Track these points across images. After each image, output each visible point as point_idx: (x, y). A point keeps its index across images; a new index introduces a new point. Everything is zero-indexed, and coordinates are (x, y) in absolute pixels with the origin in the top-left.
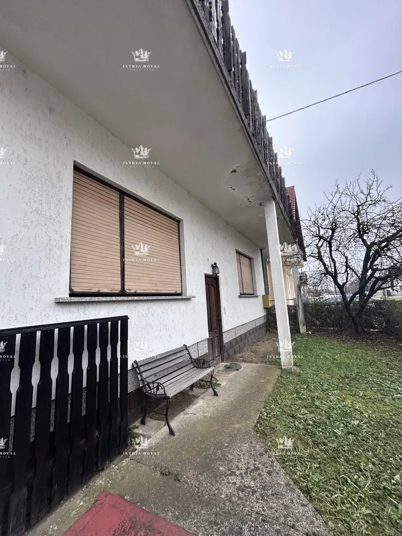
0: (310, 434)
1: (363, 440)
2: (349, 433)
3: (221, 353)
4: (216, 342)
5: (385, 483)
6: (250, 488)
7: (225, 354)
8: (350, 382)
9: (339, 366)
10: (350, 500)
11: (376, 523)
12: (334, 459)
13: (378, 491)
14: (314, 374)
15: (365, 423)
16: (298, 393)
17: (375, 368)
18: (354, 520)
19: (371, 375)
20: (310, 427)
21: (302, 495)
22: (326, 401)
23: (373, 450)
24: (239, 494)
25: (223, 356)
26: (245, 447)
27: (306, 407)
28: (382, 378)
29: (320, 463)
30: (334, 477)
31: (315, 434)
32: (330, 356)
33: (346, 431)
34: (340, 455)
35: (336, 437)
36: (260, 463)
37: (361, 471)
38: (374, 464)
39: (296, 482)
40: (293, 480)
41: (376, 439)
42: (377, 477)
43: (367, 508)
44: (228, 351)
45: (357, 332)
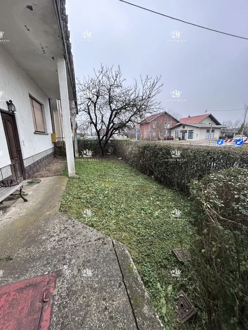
0: (89, 203)
1: (110, 198)
2: (105, 197)
3: (23, 174)
4: (17, 168)
5: (119, 210)
6: (64, 237)
7: (27, 175)
8: (102, 177)
9: (97, 171)
10: (109, 220)
11: (117, 223)
12: (100, 209)
13: (117, 213)
14: (87, 177)
15: (110, 191)
16: (80, 187)
17: (111, 169)
18: (110, 226)
19: (110, 172)
20: (89, 200)
21: (90, 228)
22: (94, 187)
23: (114, 200)
24: (59, 244)
25: (25, 176)
26: (56, 221)
27: (85, 192)
28: (114, 173)
29: (95, 213)
30: (102, 215)
31: (91, 202)
32: (92, 167)
33: (103, 197)
34: (103, 206)
35: (100, 200)
36: (67, 225)
37: (111, 209)
38: (114, 205)
39: (87, 224)
40: (85, 224)
41: (114, 196)
42: (116, 209)
43: (114, 220)
44: (29, 172)
45: (103, 155)
